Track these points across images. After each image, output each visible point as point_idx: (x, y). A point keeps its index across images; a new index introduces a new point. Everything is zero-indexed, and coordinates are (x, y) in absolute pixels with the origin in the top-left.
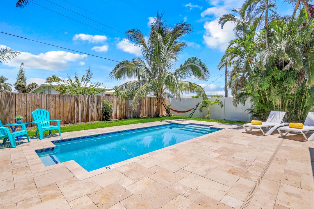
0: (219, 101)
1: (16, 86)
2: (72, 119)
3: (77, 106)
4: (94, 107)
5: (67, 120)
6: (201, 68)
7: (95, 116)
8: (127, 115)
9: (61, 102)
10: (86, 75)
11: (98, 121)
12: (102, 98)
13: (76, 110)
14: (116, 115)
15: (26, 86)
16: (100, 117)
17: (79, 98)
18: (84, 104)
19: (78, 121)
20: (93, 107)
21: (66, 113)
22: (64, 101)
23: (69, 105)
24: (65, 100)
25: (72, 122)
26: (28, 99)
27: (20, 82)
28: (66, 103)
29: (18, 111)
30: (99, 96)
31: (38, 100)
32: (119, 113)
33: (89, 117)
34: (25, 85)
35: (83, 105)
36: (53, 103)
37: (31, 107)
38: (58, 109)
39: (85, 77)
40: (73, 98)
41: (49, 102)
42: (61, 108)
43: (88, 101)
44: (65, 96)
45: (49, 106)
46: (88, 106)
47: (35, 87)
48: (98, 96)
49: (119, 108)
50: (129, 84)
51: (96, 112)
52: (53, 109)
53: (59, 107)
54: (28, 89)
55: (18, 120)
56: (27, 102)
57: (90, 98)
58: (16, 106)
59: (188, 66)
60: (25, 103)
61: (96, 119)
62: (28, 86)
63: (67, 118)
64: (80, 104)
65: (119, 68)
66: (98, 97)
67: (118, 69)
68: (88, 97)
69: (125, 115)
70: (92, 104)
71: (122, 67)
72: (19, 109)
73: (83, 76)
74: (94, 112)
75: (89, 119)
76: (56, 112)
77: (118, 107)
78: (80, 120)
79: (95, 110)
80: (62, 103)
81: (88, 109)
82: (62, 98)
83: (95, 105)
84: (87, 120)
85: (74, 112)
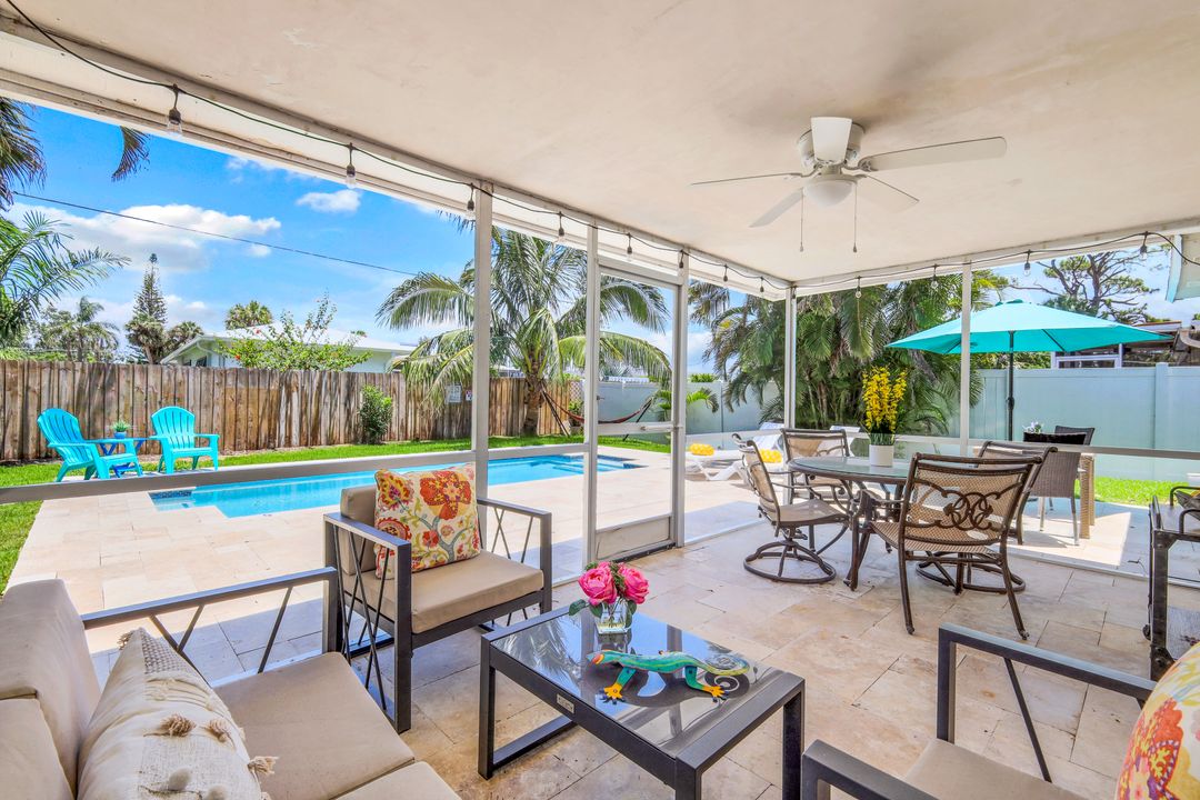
0: (707, 392)
1: (132, 332)
2: (272, 436)
3: (287, 402)
4: (336, 405)
5: (257, 440)
6: (647, 298)
7: (340, 430)
8: (439, 429)
9: (241, 389)
10: (317, 312)
11: (347, 445)
12: (361, 379)
13: (283, 412)
14: (404, 428)
15: (164, 331)
16: (355, 432)
17: (294, 380)
18: (306, 396)
19: (289, 443)
20: (334, 405)
21: (255, 421)
22: (251, 387)
23: (263, 396)
24: (254, 384)
25: (272, 445)
26: (151, 381)
27: (145, 317)
28: (256, 392)
29: (125, 413)
30: (354, 373)
31: (178, 385)
32: (414, 423)
33: (323, 433)
34: (162, 330)
35: (304, 398)
36: (218, 392)
37: (160, 403)
38: (233, 408)
39: (314, 320)
40: (277, 379)
41: (208, 390)
42: (242, 407)
43: (319, 388)
44: (252, 372)
45: (208, 399)
46: (318, 401)
47: (193, 336)
48: (349, 373)
49: (416, 408)
50: (447, 341)
51: (343, 421)
52: (218, 409)
53: (237, 401)
54: (169, 342)
55: (118, 431)
56: (150, 389)
57: (325, 379)
58: (121, 398)
59: (610, 289)
60: (144, 391)
61: (342, 439)
62: (169, 332)
63: (258, 433)
64: (295, 397)
65: (403, 296)
66: (351, 377)
67: (402, 300)
68: (321, 377)
69: (435, 429)
70: (332, 396)
71: (413, 294)
72: (126, 405)
73: (311, 316)
74: (335, 418)
75: (323, 439)
76: (228, 417)
77: (411, 405)
78: (295, 440)
79: (340, 414)
80: (244, 392)
81: (318, 411)
82: (243, 379)
83: (341, 398)
84: (315, 441)
85: (277, 417)
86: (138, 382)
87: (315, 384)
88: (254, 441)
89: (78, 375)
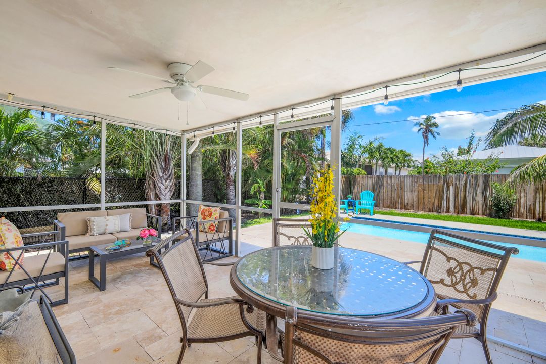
2: (440, 206)
3: (447, 191)
4: (476, 193)
5: (433, 208)
7: (479, 206)
9: (425, 184)
11: (485, 217)
16: (490, 210)
17: (451, 180)
18: (458, 188)
19: (448, 211)
21: (432, 199)
23: (435, 188)
24: (431, 182)
25: (440, 210)
28: (432, 186)
33: (468, 208)
36: (416, 186)
38: (422, 192)
40: (442, 180)
41: (412, 185)
42: (426, 192)
43: (466, 183)
45: (412, 188)
46: (465, 191)
51: (481, 202)
52: (416, 193)
53: (424, 190)
61: (480, 212)
63: (433, 205)
64: (451, 188)
66: (487, 178)
70: (474, 188)
72: (386, 190)
74: (477, 200)
75: (468, 211)
76: (420, 196)
78: (451, 209)
79: (480, 198)
80: (427, 185)
81: (465, 197)
82: (427, 180)
83: (480, 190)
84: (463, 212)
85: (442, 197)
86: (389, 182)
87: (463, 182)
88: (431, 208)
89: (373, 179)
